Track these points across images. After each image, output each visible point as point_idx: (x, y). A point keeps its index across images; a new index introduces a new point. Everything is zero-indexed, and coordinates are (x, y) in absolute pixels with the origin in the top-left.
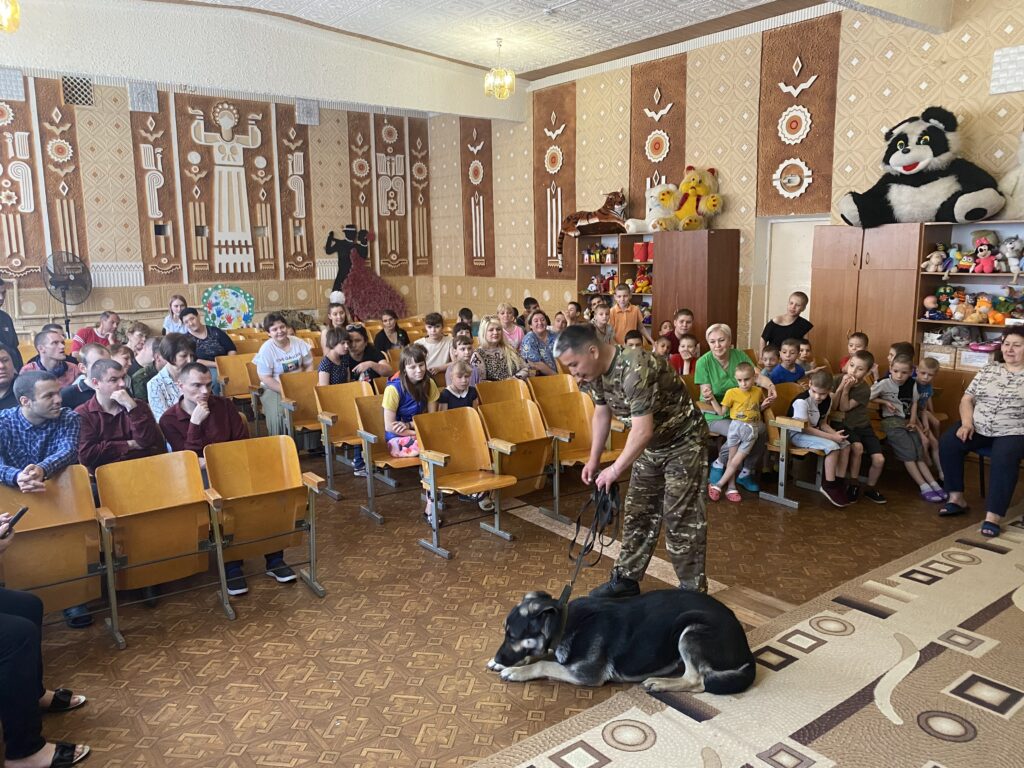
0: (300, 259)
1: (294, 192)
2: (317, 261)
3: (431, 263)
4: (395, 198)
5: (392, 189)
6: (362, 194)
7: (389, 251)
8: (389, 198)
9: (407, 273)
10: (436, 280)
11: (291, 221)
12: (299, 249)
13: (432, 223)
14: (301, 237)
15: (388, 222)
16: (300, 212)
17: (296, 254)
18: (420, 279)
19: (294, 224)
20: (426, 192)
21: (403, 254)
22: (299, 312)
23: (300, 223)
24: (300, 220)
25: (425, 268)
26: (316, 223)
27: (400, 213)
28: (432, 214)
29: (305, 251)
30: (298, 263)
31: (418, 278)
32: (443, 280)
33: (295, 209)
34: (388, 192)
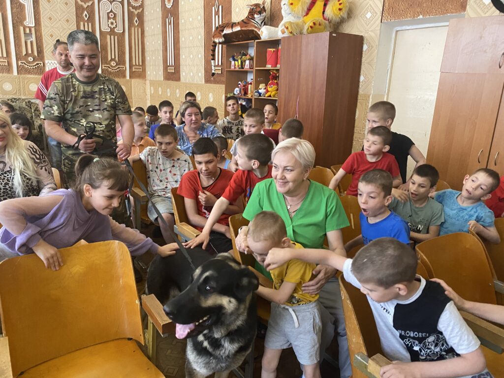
0: (30, 59)
1: (24, 5)
2: (46, 62)
3: (144, 70)
4: (115, 18)
5: (111, 11)
6: (86, 12)
7: (109, 59)
8: (109, 18)
9: (125, 76)
10: (148, 82)
11: (22, 28)
12: (30, 52)
13: (146, 40)
14: (31, 43)
15: (108, 37)
16: (30, 22)
17: (27, 54)
18: (135, 82)
19: (24, 30)
20: (141, 16)
21: (121, 61)
22: (26, 101)
23: (30, 30)
24: (30, 28)
25: (139, 73)
26: (45, 31)
27: (119, 30)
28: (146, 34)
29: (36, 54)
30: (29, 62)
31: (133, 80)
32: (152, 83)
33: (25, 19)
34: (108, 13)
